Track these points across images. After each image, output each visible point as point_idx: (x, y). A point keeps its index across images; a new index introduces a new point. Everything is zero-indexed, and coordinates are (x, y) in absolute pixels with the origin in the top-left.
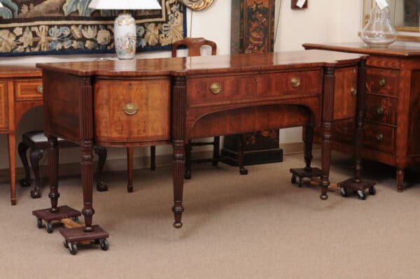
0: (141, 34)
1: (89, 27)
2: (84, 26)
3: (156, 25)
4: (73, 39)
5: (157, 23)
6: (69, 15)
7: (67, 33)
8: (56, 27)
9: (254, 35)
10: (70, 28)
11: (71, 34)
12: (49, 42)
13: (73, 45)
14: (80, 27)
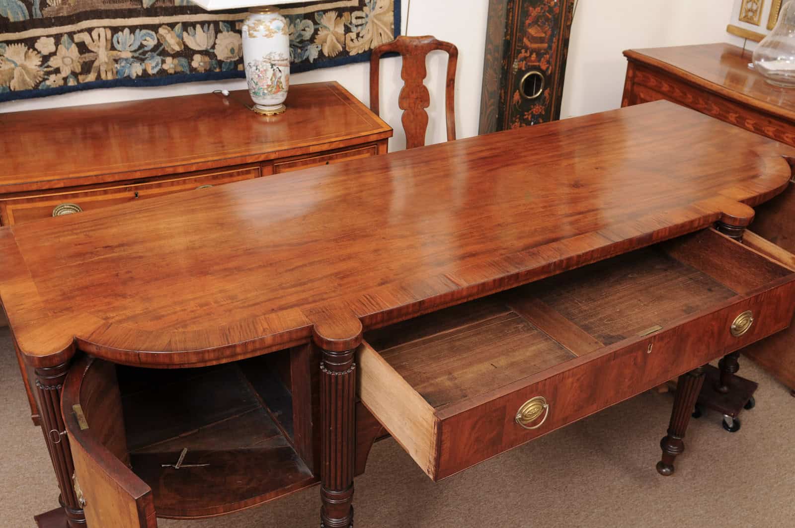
0: (308, 35)
1: (198, 26)
2: (186, 26)
3: (340, 16)
4: (164, 53)
5: (340, 12)
6: (153, 6)
7: (151, 43)
8: (127, 31)
9: (532, 31)
10: (157, 32)
11: (159, 44)
12: (116, 61)
13: (165, 67)
14: (178, 28)
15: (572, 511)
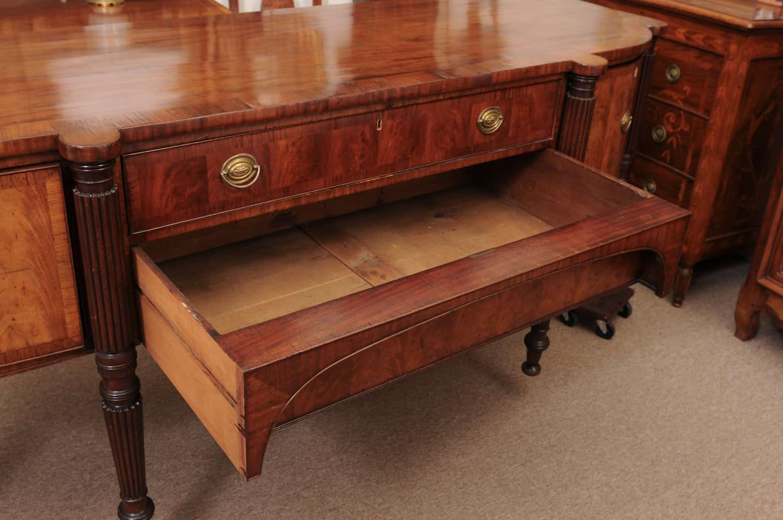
15: (431, 418)
